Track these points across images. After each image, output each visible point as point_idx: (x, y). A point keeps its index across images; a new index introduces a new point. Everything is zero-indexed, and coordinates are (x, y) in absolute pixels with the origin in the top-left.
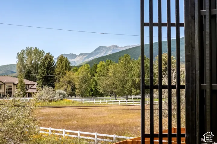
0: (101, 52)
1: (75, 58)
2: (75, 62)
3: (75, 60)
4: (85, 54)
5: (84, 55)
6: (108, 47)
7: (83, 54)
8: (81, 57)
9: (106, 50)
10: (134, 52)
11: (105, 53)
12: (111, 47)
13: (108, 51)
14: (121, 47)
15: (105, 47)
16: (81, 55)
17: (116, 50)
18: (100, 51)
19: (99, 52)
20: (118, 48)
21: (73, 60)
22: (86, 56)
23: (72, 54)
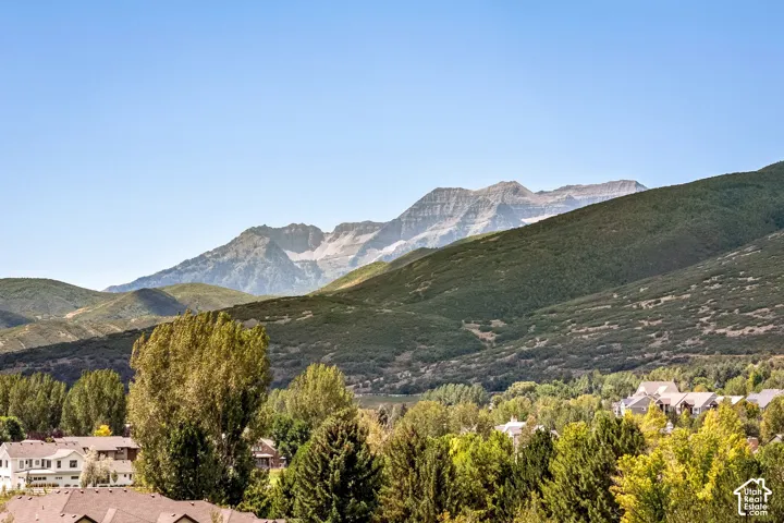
0: (444, 217)
1: (317, 244)
2: (314, 264)
3: (317, 255)
4: (367, 227)
5: (360, 233)
6: (477, 194)
7: (354, 225)
8: (346, 240)
9: (467, 207)
10: (609, 226)
11: (463, 223)
12: (489, 191)
13: (476, 213)
14: (542, 192)
15: (462, 194)
16: (343, 229)
17: (516, 205)
18: (438, 213)
19: (435, 217)
20: (524, 195)
21: (306, 256)
22: (371, 236)
23: (303, 226)
